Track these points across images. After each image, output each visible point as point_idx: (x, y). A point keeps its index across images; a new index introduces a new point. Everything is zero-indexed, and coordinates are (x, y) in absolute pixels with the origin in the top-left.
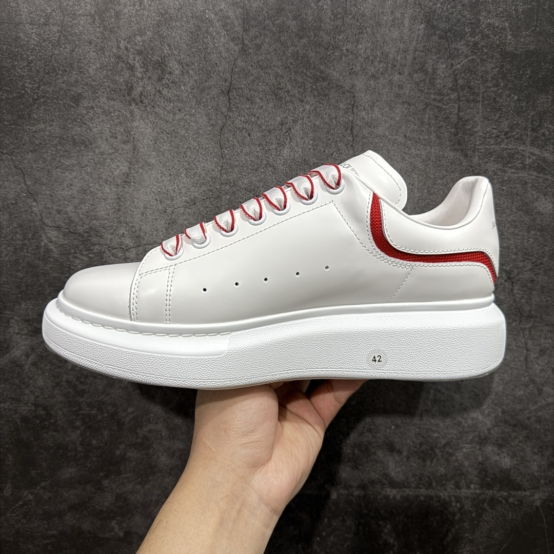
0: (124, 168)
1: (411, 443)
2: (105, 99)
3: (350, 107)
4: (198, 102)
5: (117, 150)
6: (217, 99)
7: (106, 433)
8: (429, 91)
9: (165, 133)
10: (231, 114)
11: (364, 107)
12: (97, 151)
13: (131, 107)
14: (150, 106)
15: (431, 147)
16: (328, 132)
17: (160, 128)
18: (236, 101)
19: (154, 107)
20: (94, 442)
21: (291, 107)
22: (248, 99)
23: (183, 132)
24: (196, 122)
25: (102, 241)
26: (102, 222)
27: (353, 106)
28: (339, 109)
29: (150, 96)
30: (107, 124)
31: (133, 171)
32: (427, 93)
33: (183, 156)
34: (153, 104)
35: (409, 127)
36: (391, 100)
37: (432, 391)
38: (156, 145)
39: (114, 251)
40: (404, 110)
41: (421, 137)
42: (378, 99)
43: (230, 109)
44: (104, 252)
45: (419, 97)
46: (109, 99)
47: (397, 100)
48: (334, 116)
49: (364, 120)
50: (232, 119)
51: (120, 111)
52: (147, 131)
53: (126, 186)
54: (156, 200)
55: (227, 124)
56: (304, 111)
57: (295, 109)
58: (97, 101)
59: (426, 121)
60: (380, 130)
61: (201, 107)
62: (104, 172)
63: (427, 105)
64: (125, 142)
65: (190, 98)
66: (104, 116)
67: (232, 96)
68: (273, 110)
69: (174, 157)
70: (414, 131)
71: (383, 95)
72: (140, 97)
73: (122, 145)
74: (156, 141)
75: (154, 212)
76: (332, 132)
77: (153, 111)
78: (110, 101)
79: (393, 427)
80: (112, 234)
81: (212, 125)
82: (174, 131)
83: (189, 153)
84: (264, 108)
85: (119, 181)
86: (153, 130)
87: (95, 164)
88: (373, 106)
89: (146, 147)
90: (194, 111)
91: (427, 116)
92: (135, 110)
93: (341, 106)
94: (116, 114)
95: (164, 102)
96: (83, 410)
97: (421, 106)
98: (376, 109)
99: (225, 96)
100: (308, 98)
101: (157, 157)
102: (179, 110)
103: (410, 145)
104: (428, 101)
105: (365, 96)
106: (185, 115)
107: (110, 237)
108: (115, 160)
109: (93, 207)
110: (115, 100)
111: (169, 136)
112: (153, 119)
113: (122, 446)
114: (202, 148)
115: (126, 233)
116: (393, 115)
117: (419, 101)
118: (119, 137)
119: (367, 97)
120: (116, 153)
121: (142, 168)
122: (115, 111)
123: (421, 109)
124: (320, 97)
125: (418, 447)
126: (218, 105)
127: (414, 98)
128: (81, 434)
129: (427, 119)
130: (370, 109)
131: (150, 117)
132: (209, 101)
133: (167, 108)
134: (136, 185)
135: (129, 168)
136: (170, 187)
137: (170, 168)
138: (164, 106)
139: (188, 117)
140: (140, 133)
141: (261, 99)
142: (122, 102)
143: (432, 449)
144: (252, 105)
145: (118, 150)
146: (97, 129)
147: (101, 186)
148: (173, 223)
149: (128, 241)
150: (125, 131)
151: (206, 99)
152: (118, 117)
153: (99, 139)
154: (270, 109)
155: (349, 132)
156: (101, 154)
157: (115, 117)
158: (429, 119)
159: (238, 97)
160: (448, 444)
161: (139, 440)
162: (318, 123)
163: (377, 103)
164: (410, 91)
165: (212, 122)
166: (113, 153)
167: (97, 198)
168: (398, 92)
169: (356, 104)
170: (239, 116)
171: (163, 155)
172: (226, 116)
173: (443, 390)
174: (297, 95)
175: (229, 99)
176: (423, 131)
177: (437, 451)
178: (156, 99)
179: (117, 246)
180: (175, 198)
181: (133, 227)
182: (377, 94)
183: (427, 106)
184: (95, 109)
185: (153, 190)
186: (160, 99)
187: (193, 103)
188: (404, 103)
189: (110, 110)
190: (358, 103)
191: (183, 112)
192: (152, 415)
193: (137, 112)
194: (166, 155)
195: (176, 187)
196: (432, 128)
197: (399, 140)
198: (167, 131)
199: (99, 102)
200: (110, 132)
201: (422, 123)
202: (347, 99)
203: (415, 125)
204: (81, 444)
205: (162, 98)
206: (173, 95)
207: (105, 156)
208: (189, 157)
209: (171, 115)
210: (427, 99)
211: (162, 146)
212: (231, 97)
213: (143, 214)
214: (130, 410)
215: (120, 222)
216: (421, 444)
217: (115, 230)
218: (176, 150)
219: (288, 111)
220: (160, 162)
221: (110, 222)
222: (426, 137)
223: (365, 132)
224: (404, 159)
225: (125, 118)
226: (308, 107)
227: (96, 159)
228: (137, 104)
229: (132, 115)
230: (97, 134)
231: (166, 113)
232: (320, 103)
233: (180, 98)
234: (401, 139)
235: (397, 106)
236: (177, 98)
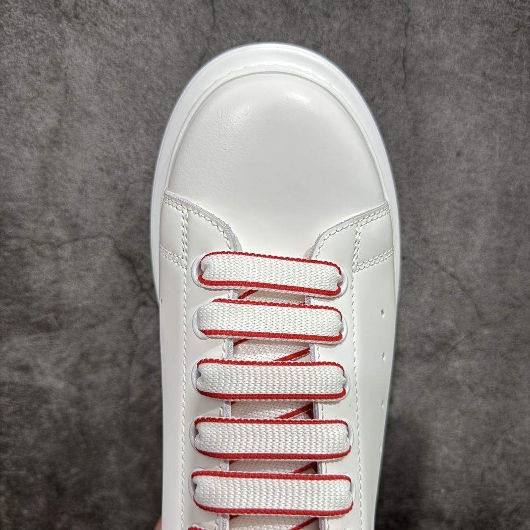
0: (51, 120)
1: (466, 511)
2: (18, 13)
3: (402, 26)
4: (165, 17)
5: (39, 93)
6: (194, 12)
7: (41, 501)
8: (523, 4)
9: (114, 65)
10: (216, 35)
11: (424, 27)
12: (10, 95)
13: (61, 26)
14: (90, 24)
15: (522, 93)
16: (367, 65)
17: (106, 59)
18: (225, 14)
19: (96, 25)
20: (25, 512)
21: (310, 23)
22: (243, 12)
23: (141, 64)
24: (161, 47)
25: (22, 233)
26: (20, 204)
27: (407, 26)
28: (386, 30)
29: (91, 7)
30: (24, 51)
31: (65, 126)
32: (519, 8)
33: (142, 102)
34: (94, 19)
35: (490, 61)
36: (465, 18)
37: (500, 443)
38: (100, 85)
39: (40, 248)
40: (483, 34)
41: (508, 76)
42: (445, 15)
43: (214, 27)
44: (25, 249)
45: (507, 14)
46: (25, 12)
47: (473, 17)
48: (376, 39)
49: (422, 48)
50: (218, 44)
51: (44, 32)
52: (86, 63)
53: (55, 149)
54: (101, 169)
55: (210, 51)
56: (331, 30)
57: (317, 27)
58: (7, 15)
59: (516, 51)
60: (447, 64)
61: (170, 24)
62: (21, 128)
63: (518, 26)
64: (52, 81)
65: (152, 11)
66: (19, 40)
67: (218, 6)
68: (283, 29)
69: (127, 102)
70: (497, 66)
71: (453, 9)
72: (75, 9)
73: (48, 86)
74: (99, 77)
75: (98, 189)
76: (373, 64)
77: (96, 32)
78: (27, 15)
79: (442, 491)
80: (36, 221)
81: (187, 52)
82: (128, 63)
83: (150, 97)
84: (269, 25)
85: (44, 142)
86: (96, 62)
87: (8, 115)
88: (437, 26)
89: (84, 88)
90: (158, 31)
91: (517, 44)
92: (67, 30)
93: (389, 24)
94: (37, 37)
95: (112, 18)
96: (7, 470)
97: (509, 29)
98: (442, 31)
99: (208, 8)
100: (337, 12)
101: (102, 103)
102: (136, 30)
103: (491, 88)
104: (521, 20)
105: (425, 11)
106: (145, 37)
107: (32, 226)
108: (38, 109)
109: (7, 181)
110: (35, 14)
111: (119, 69)
112: (96, 44)
113: (65, 518)
114: (171, 89)
115: (56, 220)
116: (467, 40)
117: (507, 20)
118: (43, 73)
119: (427, 11)
120: (39, 99)
121: (78, 120)
122: (35, 31)
123: (509, 32)
124: (356, 11)
125: (475, 514)
126: (196, 21)
127: (499, 16)
128: (7, 502)
129: (517, 48)
130: (431, 31)
131: (90, 40)
132: (182, 14)
133: (116, 26)
134: (70, 147)
135: (60, 121)
136: (122, 151)
137: (122, 120)
138: (110, 23)
139: (149, 40)
140: (75, 67)
141: (264, 12)
142: (45, 17)
143: (494, 517)
144: (250, 21)
145: (42, 93)
146: (8, 61)
147: (17, 148)
148: (127, 205)
149: (60, 233)
150: (52, 63)
151: (178, 12)
152: (41, 41)
153: (13, 76)
154: (278, 27)
155: (399, 65)
156: (17, 100)
157: (36, 42)
158: (521, 48)
159: (227, 9)
160: (516, 510)
161: (88, 510)
162: (352, 50)
163: (444, 22)
164: (494, 4)
165: (186, 47)
166: (34, 98)
167: (13, 167)
168: (476, 5)
169: (411, 23)
170: (229, 38)
171: (111, 100)
172: (208, 39)
173: (515, 441)
174: (321, 7)
175: (214, 11)
176: (510, 67)
177: (501, 519)
178: (99, 12)
179: (44, 240)
180: (130, 168)
181: (67, 211)
182: (443, 7)
183: (519, 28)
184: (5, 28)
185: (96, 154)
186: (105, 12)
187: (158, 19)
188: (483, 22)
189: (29, 31)
190: (414, 20)
191: (142, 33)
192: (105, 477)
193: (70, 33)
194: (115, 100)
195: (132, 149)
196: (525, 63)
197: (474, 81)
198: (117, 62)
199: (10, 16)
200: (29, 64)
201: (510, 54)
202: (397, 13)
203: (499, 58)
204: (8, 514)
205: (110, 11)
206: (125, 6)
207: (23, 103)
208: (152, 102)
209: (123, 37)
210: (520, 17)
211: (108, 86)
212: (217, 9)
213: (81, 191)
214: (73, 471)
215: (47, 204)
216: (480, 511)
217: (40, 216)
218: (131, 92)
219: (305, 31)
220: (107, 112)
221: (33, 204)
222: (515, 77)
223: (425, 65)
224: (480, 109)
225: (52, 43)
226: (336, 25)
227: (8, 108)
228: (69, 20)
229: (63, 38)
230: (9, 68)
231: (114, 34)
232: (356, 19)
233: (137, 10)
234: (477, 78)
235: (473, 27)
236: (131, 10)
